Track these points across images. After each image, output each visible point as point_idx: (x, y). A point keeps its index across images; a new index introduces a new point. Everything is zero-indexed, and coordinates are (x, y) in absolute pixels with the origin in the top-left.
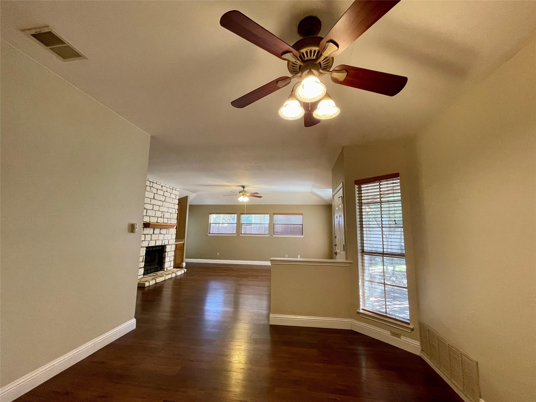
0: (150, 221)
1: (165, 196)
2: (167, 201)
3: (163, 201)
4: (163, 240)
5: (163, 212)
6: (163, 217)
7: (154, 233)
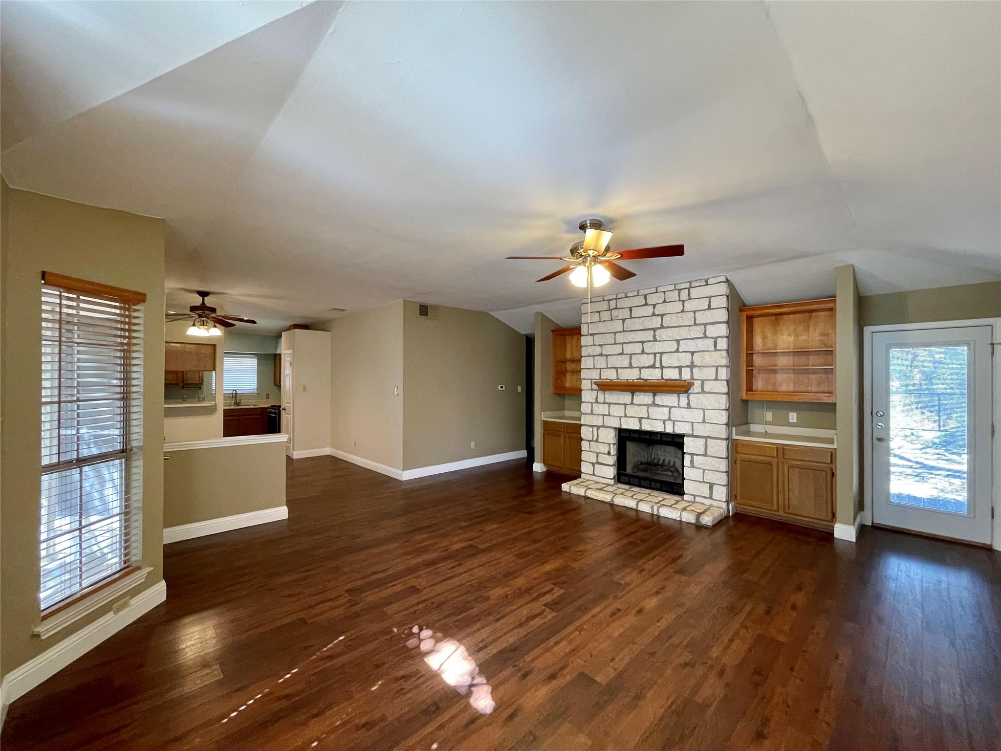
0: (618, 378)
1: (658, 315)
2: (670, 326)
3: (654, 330)
4: (669, 419)
5: (658, 356)
6: (658, 365)
7: (632, 403)
